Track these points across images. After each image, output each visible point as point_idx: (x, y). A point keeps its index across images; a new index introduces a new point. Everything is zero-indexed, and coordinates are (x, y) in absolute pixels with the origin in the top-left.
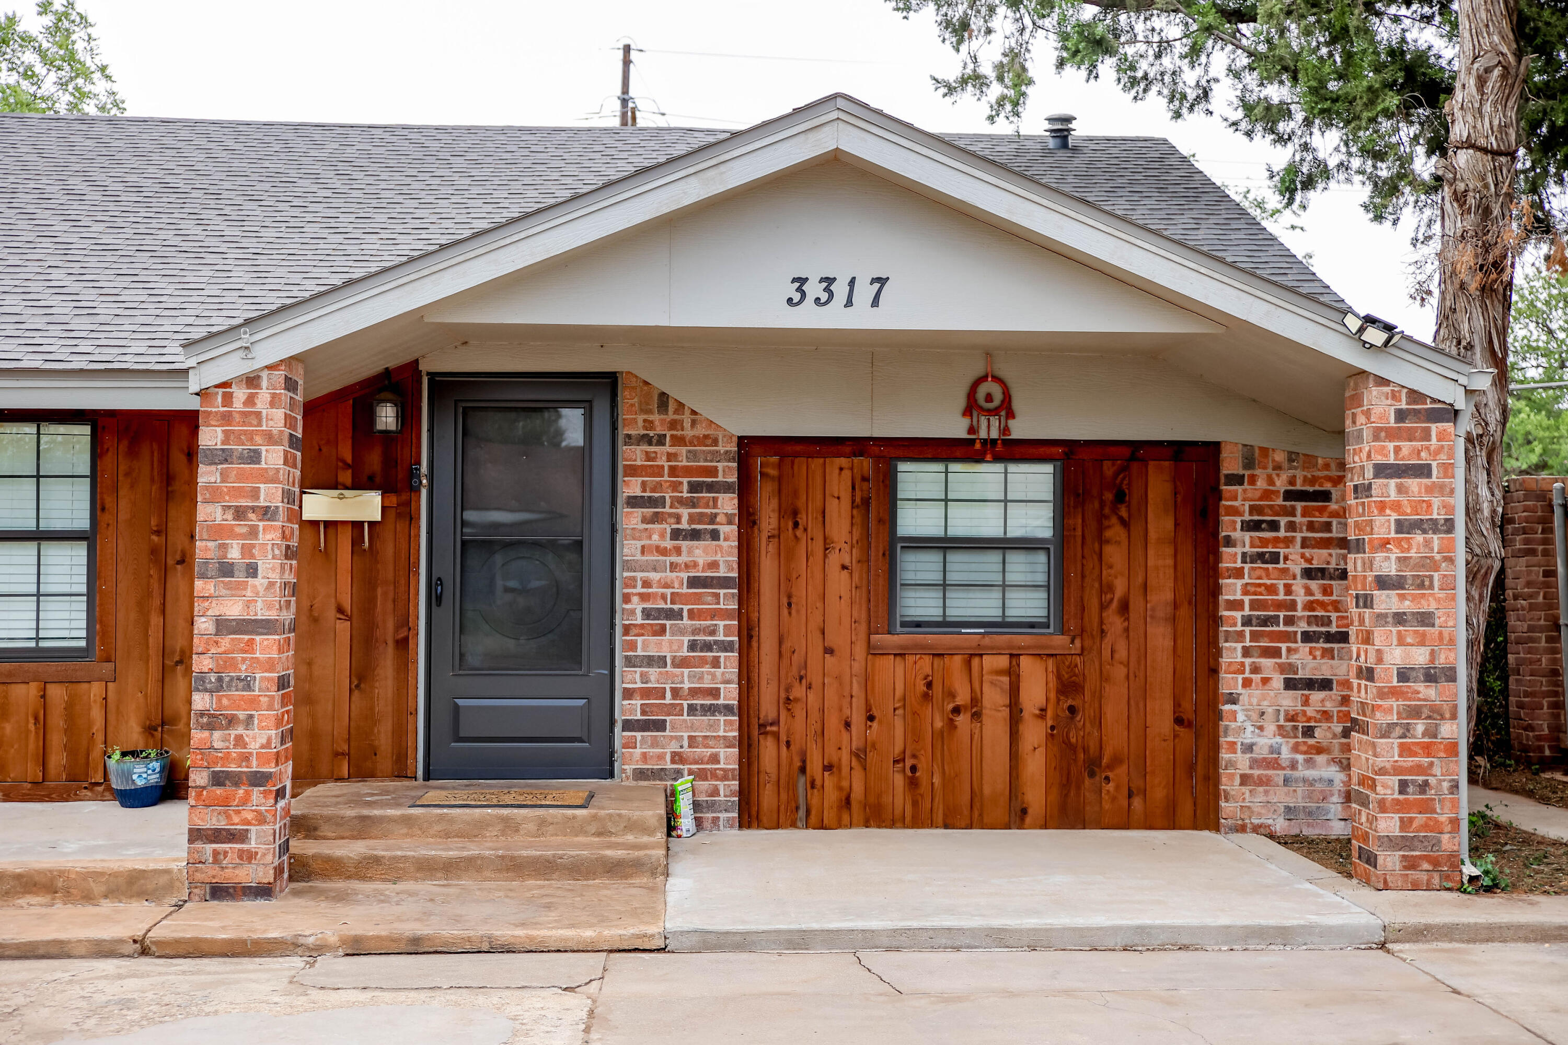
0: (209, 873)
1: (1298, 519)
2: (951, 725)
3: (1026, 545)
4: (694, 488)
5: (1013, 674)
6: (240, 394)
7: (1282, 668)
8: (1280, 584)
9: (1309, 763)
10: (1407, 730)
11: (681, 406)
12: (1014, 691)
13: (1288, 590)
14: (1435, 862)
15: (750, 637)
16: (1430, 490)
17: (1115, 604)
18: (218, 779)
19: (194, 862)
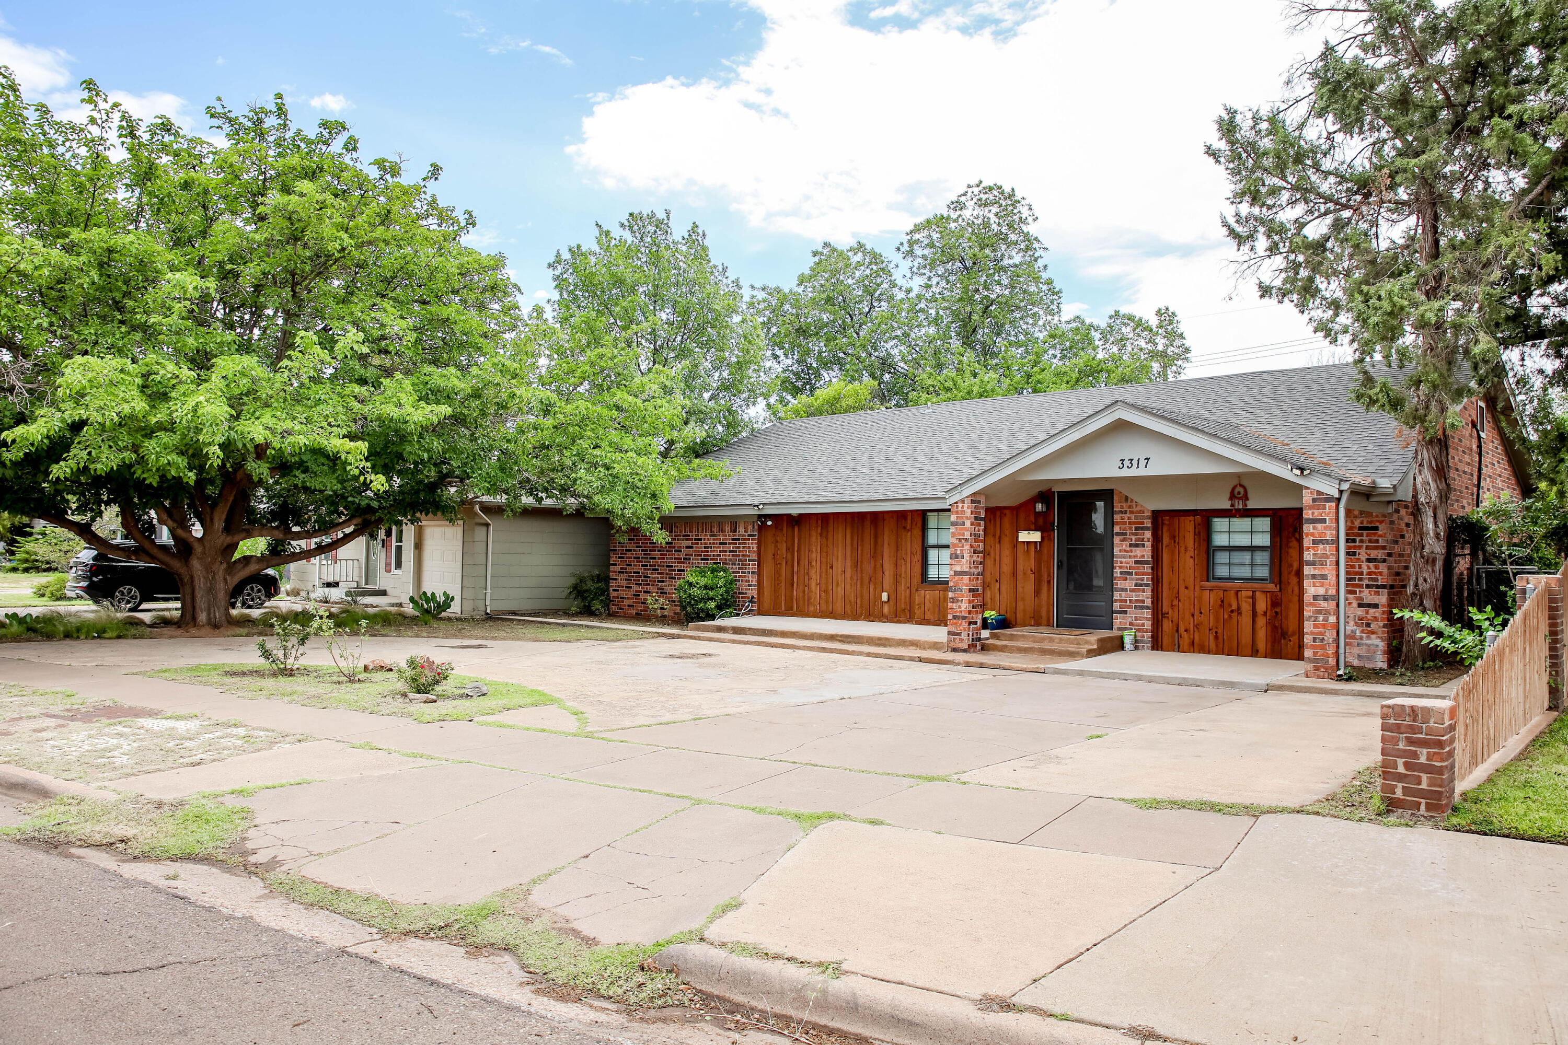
0: (952, 644)
1: (1364, 538)
2: (1230, 617)
3: (1262, 548)
4: (1136, 529)
5: (1253, 597)
6: (960, 505)
7: (1357, 599)
8: (1357, 564)
9: (1368, 638)
10: (1316, 619)
11: (1132, 500)
12: (1254, 605)
13: (1360, 567)
14: (1326, 669)
15: (1158, 582)
16: (1325, 528)
17: (1293, 573)
18: (955, 617)
19: (949, 641)
